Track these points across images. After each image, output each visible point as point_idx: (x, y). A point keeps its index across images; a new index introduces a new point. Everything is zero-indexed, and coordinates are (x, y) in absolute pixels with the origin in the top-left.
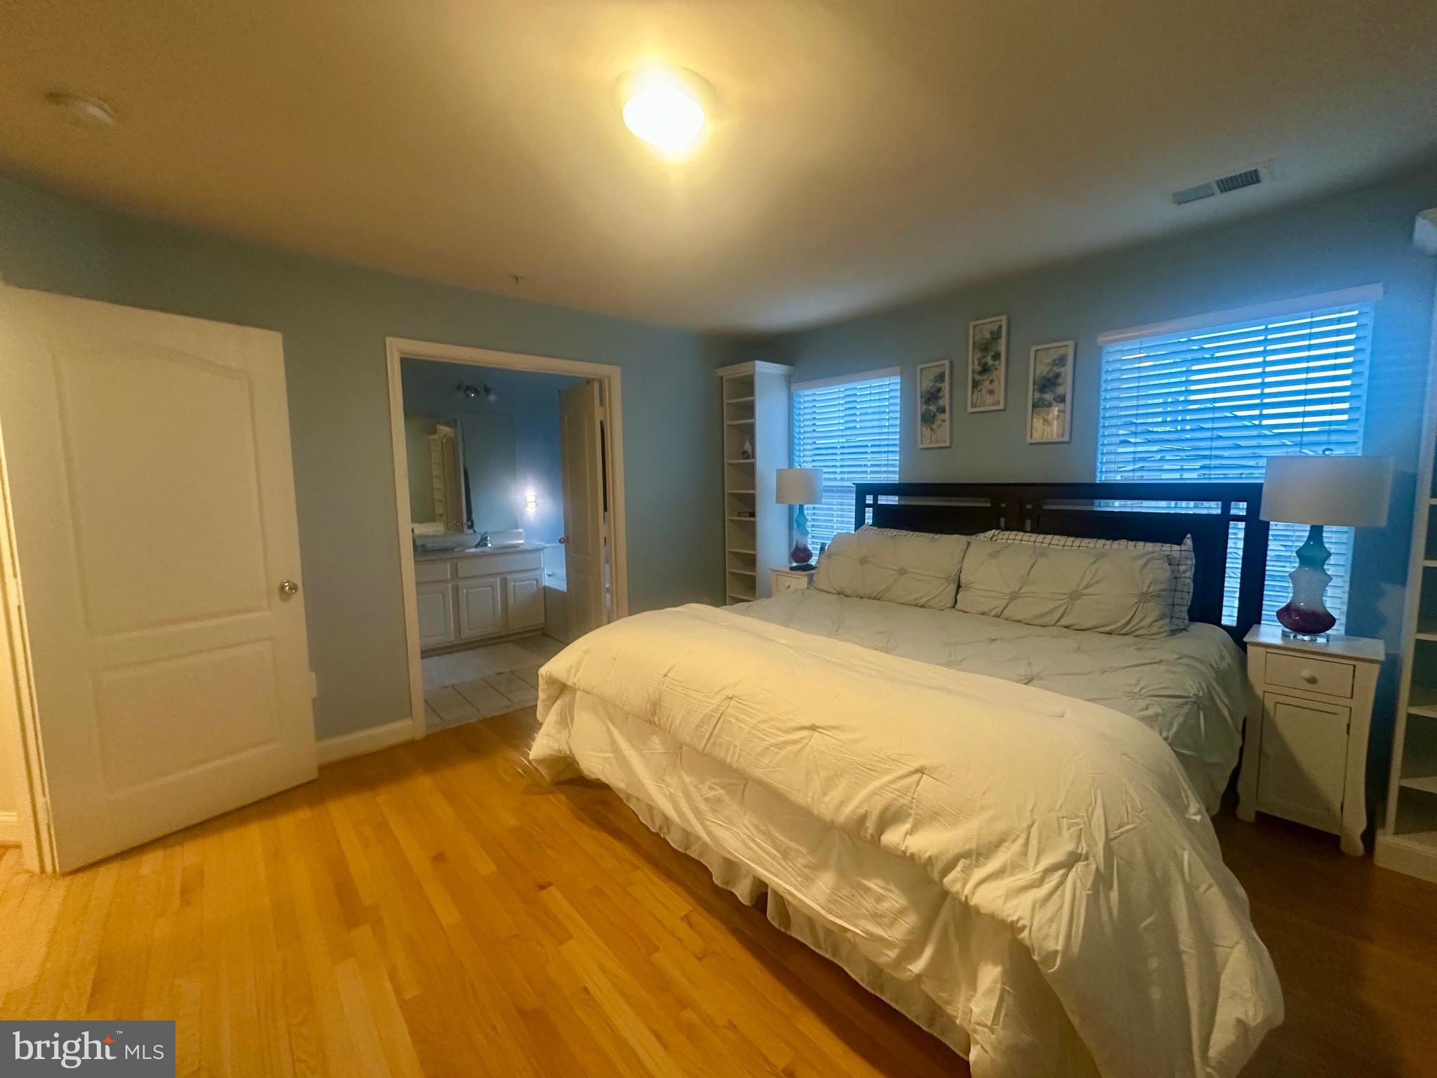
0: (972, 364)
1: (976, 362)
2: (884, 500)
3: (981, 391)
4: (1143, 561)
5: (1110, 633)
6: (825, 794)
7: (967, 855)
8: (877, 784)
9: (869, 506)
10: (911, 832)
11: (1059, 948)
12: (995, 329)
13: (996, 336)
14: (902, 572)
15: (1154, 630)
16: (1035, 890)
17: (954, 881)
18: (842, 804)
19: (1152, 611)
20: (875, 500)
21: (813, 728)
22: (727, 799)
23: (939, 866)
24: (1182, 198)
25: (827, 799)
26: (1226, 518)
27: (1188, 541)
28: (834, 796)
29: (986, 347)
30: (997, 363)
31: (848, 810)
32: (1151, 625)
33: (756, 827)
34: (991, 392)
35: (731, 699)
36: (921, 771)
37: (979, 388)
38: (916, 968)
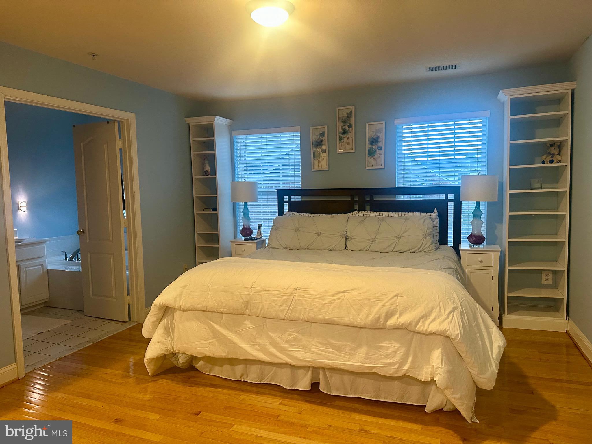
0: (339, 129)
1: (340, 128)
2: (293, 198)
3: (343, 142)
4: (422, 220)
5: (414, 252)
6: (358, 315)
7: (422, 317)
8: (379, 305)
9: (286, 202)
10: (399, 317)
11: (459, 332)
12: (349, 112)
13: (349, 116)
14: (319, 234)
15: (430, 249)
16: (447, 320)
17: (421, 326)
18: (367, 316)
19: (429, 241)
20: (289, 198)
21: (344, 291)
22: (300, 337)
23: (414, 324)
24: (431, 69)
25: (360, 316)
26: (447, 201)
27: (436, 211)
28: (363, 315)
29: (345, 121)
30: (350, 129)
31: (371, 318)
32: (429, 247)
33: (320, 343)
34: (348, 143)
35: (296, 289)
36: (397, 295)
37: (342, 141)
38: (406, 367)
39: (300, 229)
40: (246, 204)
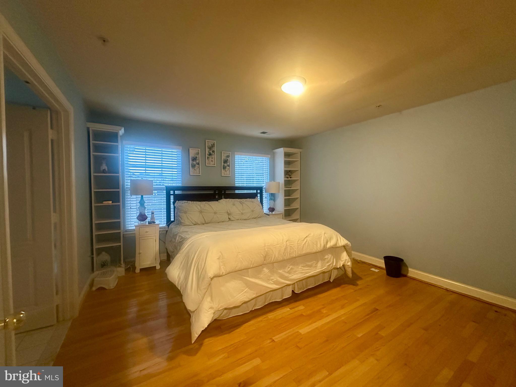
1: (208, 152)
2: (177, 192)
9: (172, 195)
10: (330, 243)
12: (212, 144)
13: (213, 146)
20: (174, 192)
21: (306, 237)
26: (257, 193)
29: (210, 148)
30: (213, 153)
34: (212, 161)
37: (209, 159)
38: (334, 264)
39: (203, 211)
40: (142, 196)
